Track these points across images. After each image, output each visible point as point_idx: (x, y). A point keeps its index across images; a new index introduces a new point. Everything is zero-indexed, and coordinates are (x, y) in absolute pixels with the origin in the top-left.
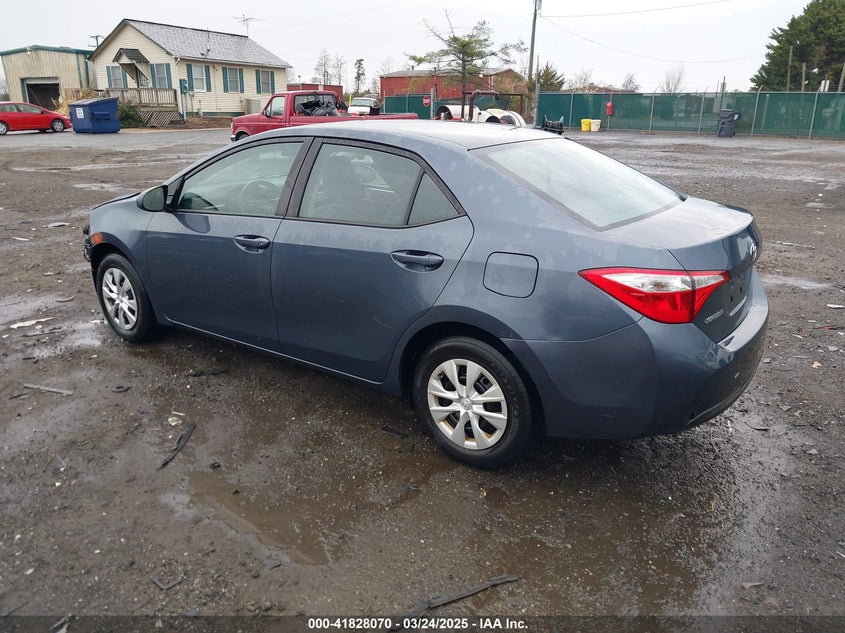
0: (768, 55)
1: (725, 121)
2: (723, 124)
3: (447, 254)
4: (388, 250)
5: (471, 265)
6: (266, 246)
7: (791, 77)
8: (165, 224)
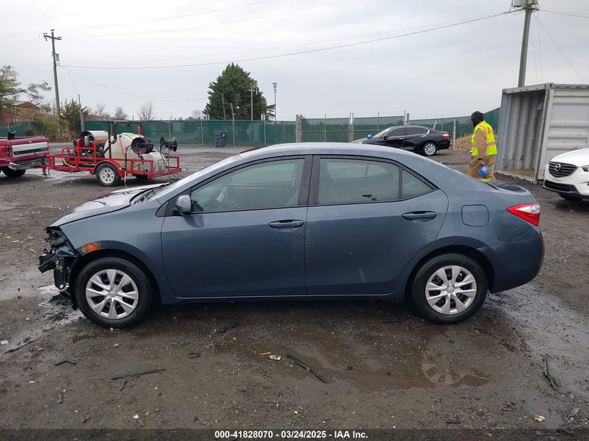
0: (210, 98)
1: (219, 137)
2: (218, 139)
3: (437, 211)
4: (399, 214)
5: (454, 214)
6: (301, 225)
7: (226, 111)
8: (177, 224)
